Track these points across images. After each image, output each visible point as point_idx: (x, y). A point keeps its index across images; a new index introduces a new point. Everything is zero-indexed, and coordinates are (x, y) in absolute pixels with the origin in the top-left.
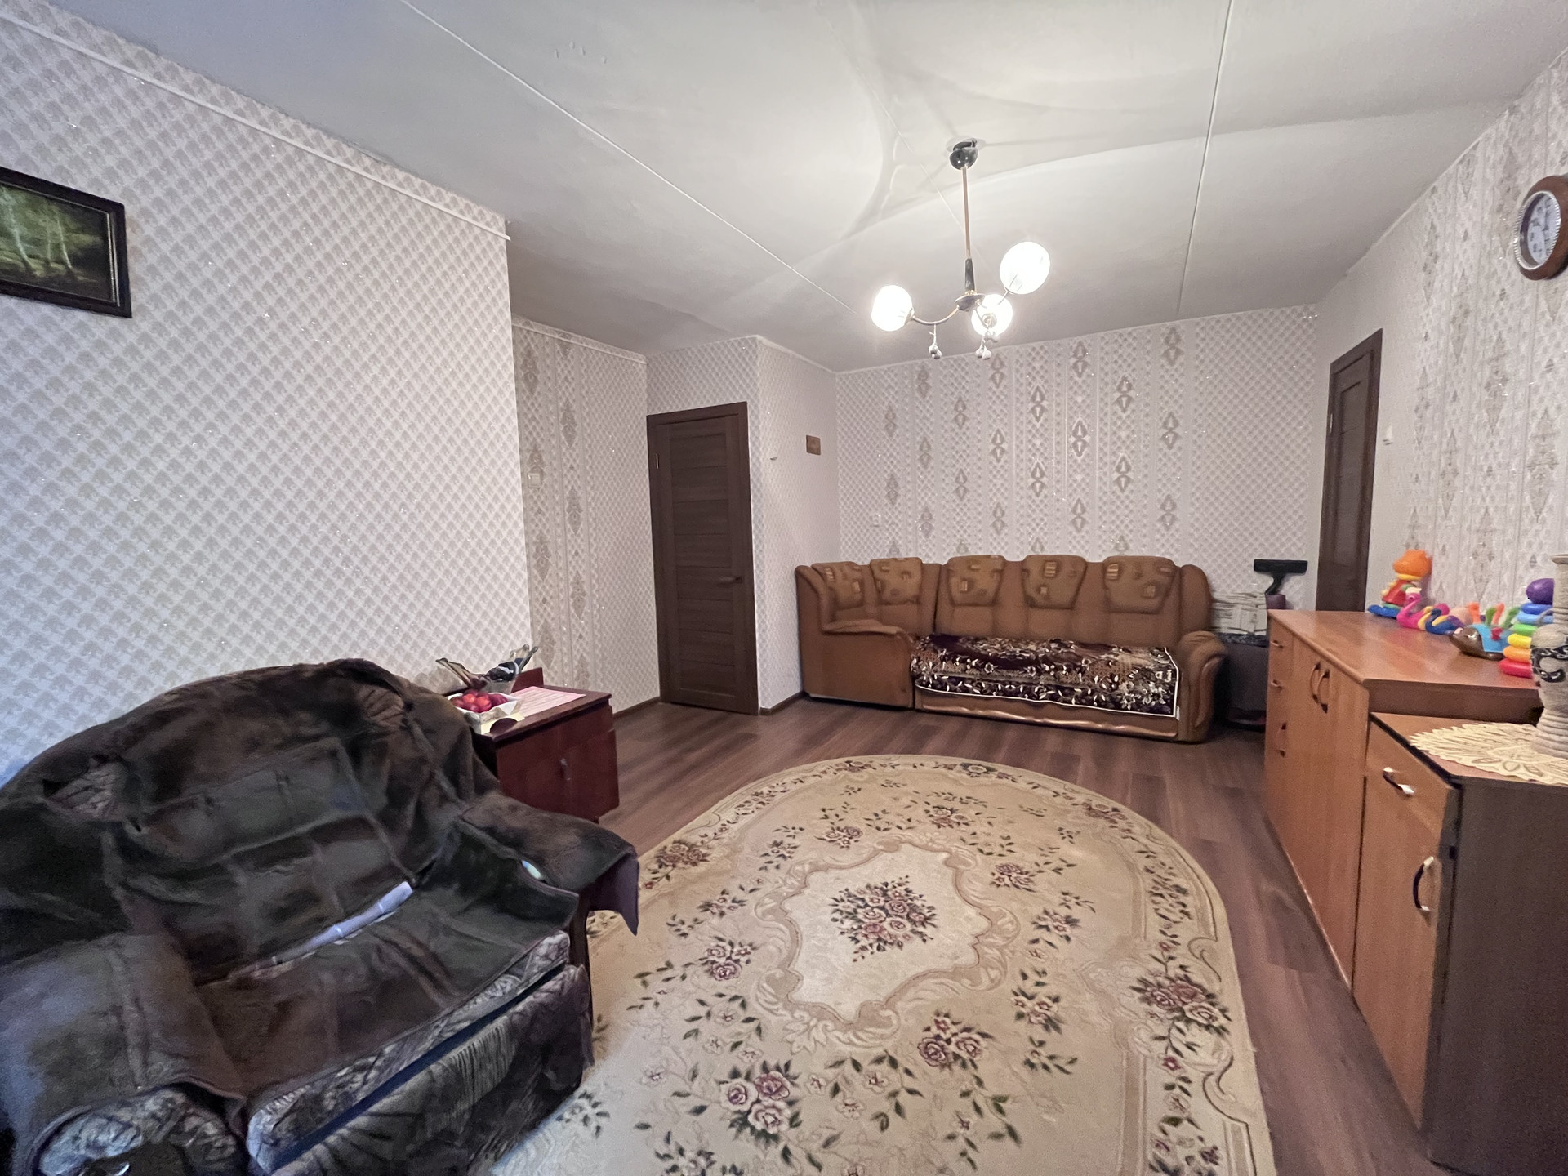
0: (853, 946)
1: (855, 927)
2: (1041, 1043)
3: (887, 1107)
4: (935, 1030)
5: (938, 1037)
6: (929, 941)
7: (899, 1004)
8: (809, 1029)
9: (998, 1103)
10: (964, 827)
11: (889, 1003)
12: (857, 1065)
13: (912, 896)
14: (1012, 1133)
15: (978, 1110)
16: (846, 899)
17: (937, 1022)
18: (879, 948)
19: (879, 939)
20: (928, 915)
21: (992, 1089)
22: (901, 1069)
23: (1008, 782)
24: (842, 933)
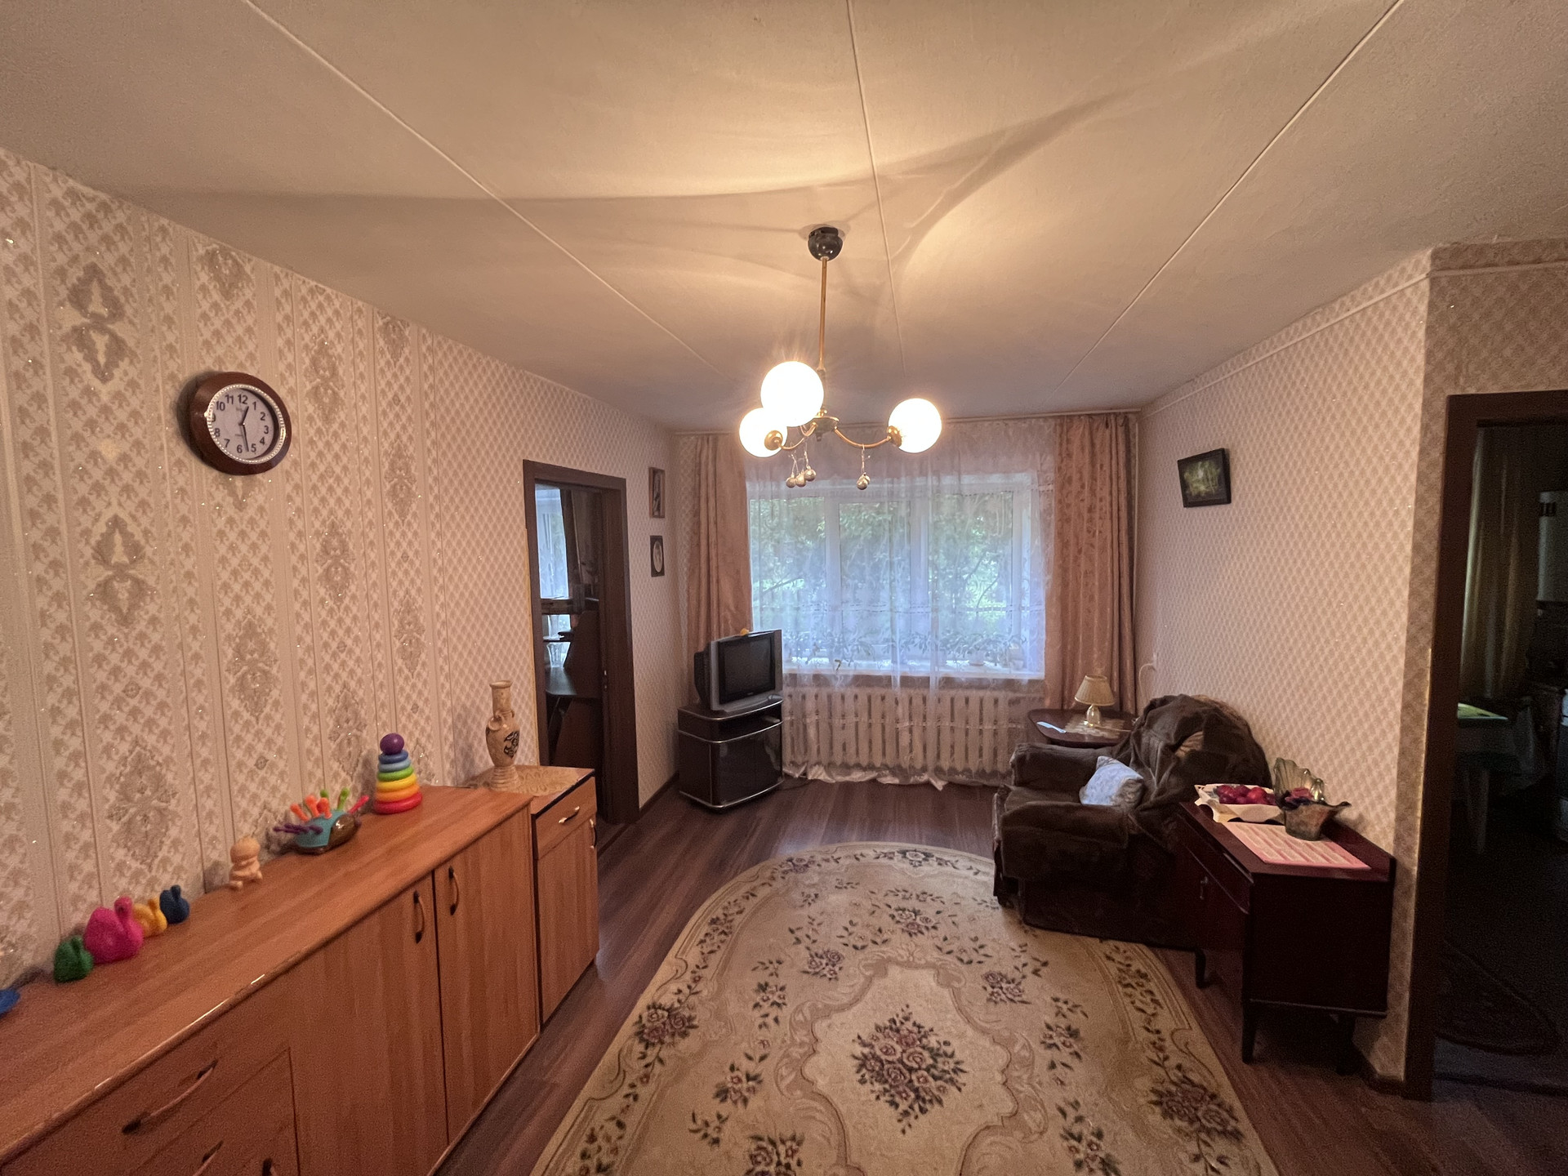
0: (914, 1018)
1: (924, 1040)
3: (851, 929)
6: (856, 1039)
9: (798, 941)
11: (870, 979)
12: (875, 943)
14: (792, 931)
15: (808, 936)
16: (953, 1075)
17: (837, 974)
18: (895, 1022)
21: (801, 947)
22: (850, 946)
24: (932, 1030)
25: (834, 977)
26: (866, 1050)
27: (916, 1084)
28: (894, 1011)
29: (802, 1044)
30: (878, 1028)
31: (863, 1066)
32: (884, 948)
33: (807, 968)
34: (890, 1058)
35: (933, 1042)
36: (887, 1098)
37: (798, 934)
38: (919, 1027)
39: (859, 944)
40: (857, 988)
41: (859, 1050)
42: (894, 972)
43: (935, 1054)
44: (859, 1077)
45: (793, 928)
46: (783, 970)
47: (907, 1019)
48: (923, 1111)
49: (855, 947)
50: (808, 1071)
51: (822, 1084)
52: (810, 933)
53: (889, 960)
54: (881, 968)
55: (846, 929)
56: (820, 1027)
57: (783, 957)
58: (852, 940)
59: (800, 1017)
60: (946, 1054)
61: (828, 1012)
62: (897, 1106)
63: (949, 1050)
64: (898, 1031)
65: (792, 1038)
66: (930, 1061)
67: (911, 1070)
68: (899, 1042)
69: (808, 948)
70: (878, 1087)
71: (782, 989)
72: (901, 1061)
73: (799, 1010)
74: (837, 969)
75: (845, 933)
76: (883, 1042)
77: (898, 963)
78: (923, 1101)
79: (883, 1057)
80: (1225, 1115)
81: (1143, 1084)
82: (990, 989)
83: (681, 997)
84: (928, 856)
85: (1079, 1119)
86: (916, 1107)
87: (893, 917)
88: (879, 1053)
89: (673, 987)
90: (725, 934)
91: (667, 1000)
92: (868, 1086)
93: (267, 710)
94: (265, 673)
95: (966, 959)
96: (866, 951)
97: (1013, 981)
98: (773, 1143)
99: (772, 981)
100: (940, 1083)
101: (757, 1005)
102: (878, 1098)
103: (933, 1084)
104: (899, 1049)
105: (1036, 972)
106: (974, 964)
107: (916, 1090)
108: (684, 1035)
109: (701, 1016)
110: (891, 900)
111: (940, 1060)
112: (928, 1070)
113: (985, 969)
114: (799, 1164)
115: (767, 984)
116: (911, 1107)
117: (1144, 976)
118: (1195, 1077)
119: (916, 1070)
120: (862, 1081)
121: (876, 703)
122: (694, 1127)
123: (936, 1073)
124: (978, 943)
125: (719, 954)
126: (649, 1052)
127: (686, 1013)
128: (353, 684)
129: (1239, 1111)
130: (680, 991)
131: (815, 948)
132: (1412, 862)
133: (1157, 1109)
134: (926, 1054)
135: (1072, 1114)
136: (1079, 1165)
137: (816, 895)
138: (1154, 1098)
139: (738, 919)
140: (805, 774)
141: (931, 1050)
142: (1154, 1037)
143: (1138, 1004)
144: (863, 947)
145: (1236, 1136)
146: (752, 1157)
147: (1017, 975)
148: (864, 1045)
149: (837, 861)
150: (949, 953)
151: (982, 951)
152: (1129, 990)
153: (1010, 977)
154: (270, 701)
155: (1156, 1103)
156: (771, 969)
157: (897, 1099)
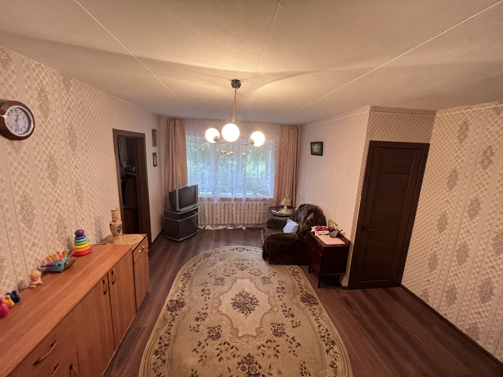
3: (225, 271)
6: (231, 299)
9: (211, 276)
12: (232, 274)
21: (212, 278)
24: (250, 293)
25: (223, 284)
26: (234, 301)
27: (248, 307)
28: (240, 290)
29: (217, 303)
30: (236, 295)
31: (234, 305)
32: (235, 275)
33: (215, 283)
34: (241, 302)
35: (251, 296)
36: (241, 311)
37: (211, 274)
38: (247, 293)
39: (228, 275)
40: (230, 286)
41: (232, 302)
42: (239, 280)
43: (252, 299)
44: (233, 308)
45: (209, 273)
46: (208, 285)
47: (243, 292)
48: (250, 313)
49: (227, 276)
50: (220, 309)
51: (224, 311)
52: (214, 274)
53: (237, 278)
54: (235, 280)
55: (224, 271)
56: (221, 298)
57: (207, 281)
58: (226, 274)
59: (215, 296)
60: (254, 298)
61: (223, 293)
62: (244, 313)
63: (255, 297)
64: (242, 295)
65: (214, 302)
66: (251, 301)
67: (246, 304)
68: (242, 298)
69: (214, 278)
70: (238, 309)
71: (209, 290)
72: (243, 302)
73: (214, 294)
74: (223, 282)
75: (224, 272)
76: (238, 298)
77: (240, 278)
78: (250, 310)
79: (239, 302)
80: (315, 300)
81: (298, 297)
82: (263, 281)
83: (179, 297)
84: (243, 249)
85: (286, 307)
86: (248, 312)
87: (236, 266)
88: (237, 301)
89: (176, 294)
90: (189, 277)
91: (175, 298)
92: (236, 310)
93: (34, 226)
94: (32, 213)
95: (256, 275)
96: (230, 276)
97: (268, 278)
98: (213, 328)
99: (205, 288)
100: (254, 305)
101: (202, 295)
102: (239, 312)
103: (252, 306)
104: (243, 299)
105: (273, 275)
106: (258, 276)
107: (248, 308)
108: (182, 307)
109: (186, 301)
110: (235, 262)
111: (253, 300)
112: (250, 303)
113: (262, 276)
114: (221, 331)
115: (204, 289)
116: (247, 312)
117: (298, 273)
118: (309, 293)
119: (247, 304)
120: (234, 309)
121: (227, 206)
122: (191, 329)
123: (252, 303)
124: (259, 270)
125: (188, 283)
126: (173, 313)
127: (182, 301)
128: (62, 214)
129: (318, 299)
130: (178, 295)
131: (216, 278)
132: (353, 242)
133: (302, 301)
134: (249, 299)
135: (284, 306)
136: (286, 317)
137: (214, 263)
138: (301, 299)
139: (192, 273)
140: (204, 228)
141: (250, 298)
142: (300, 286)
143: (297, 279)
144: (230, 275)
145: (317, 304)
146: (209, 333)
147: (269, 277)
148: (234, 300)
149: (218, 253)
150: (252, 273)
151: (260, 272)
152: (295, 276)
153: (267, 277)
154: (34, 223)
155: (301, 300)
156: (205, 285)
157: (244, 311)
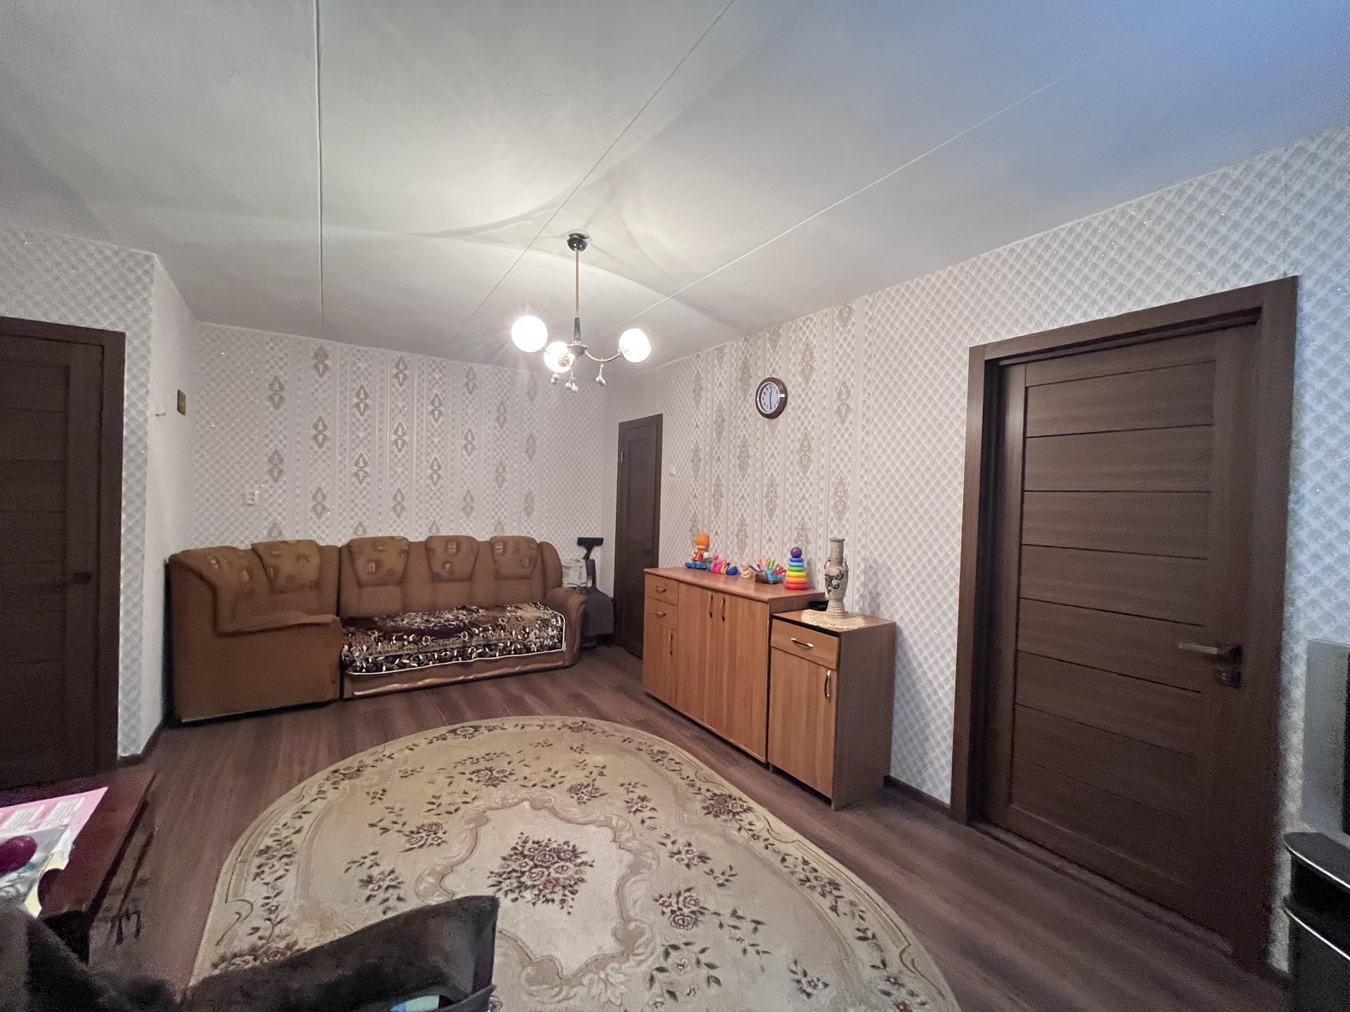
0: (556, 906)
1: (537, 892)
2: (712, 871)
3: (705, 972)
4: (668, 910)
5: (673, 912)
6: (594, 864)
7: (632, 914)
8: (606, 982)
9: (736, 915)
10: (513, 777)
11: (626, 920)
12: (661, 970)
13: (544, 844)
14: (758, 922)
15: (735, 927)
16: (500, 879)
17: (662, 905)
18: (573, 893)
19: (564, 887)
20: (570, 848)
22: (682, 946)
23: (498, 731)
24: (534, 904)
25: (660, 901)
26: (579, 861)
27: (527, 860)
28: (579, 902)
29: (628, 841)
30: (582, 880)
31: (574, 851)
32: (645, 969)
33: (693, 894)
34: (556, 865)
35: (528, 895)
38: (547, 900)
41: (584, 858)
43: (522, 886)
44: (571, 844)
47: (563, 901)
48: (515, 848)
49: (675, 947)
50: (607, 831)
51: (592, 829)
52: (738, 934)
53: (624, 955)
54: (625, 941)
55: (711, 966)
56: (628, 858)
57: (727, 892)
59: (649, 855)
60: (512, 891)
61: (633, 870)
65: (639, 840)
66: (523, 879)
67: (536, 866)
68: (557, 880)
69: (717, 914)
70: (555, 845)
71: (688, 866)
72: (548, 868)
76: (571, 872)
79: (562, 863)
88: (568, 864)
92: (562, 842)
101: (690, 845)
103: (515, 866)
104: (553, 875)
107: (525, 856)
111: (516, 884)
112: (523, 873)
115: (705, 862)
119: (531, 868)
120: (566, 843)
123: (514, 874)
130: (752, 825)
134: (529, 883)
141: (527, 888)
148: (582, 863)
156: (718, 876)
157: (536, 846)
